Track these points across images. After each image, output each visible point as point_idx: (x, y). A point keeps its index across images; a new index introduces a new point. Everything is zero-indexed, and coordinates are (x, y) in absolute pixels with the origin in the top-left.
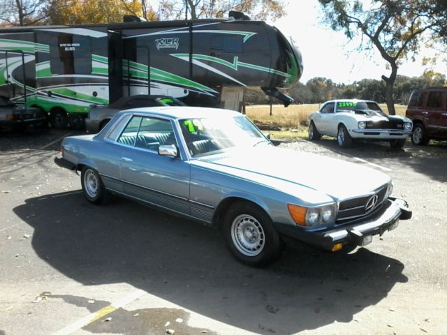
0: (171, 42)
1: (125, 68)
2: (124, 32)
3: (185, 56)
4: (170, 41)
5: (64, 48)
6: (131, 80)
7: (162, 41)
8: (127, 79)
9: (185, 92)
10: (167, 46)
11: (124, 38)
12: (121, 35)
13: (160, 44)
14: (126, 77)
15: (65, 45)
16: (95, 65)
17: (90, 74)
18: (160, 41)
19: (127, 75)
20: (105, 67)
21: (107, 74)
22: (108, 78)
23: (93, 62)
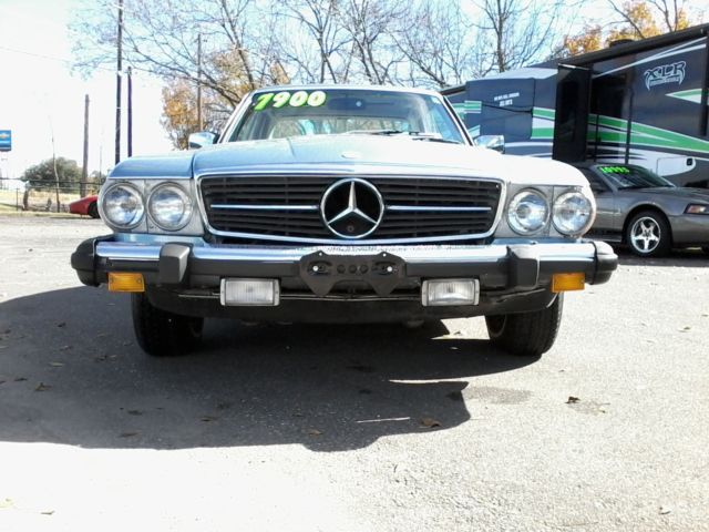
0: (672, 72)
1: (592, 129)
2: (597, 67)
3: (695, 93)
4: (669, 69)
5: (498, 102)
6: (599, 147)
7: (656, 73)
8: (593, 147)
9: (689, 162)
10: (665, 80)
11: (594, 76)
12: (591, 72)
13: (651, 78)
14: (591, 144)
15: (500, 98)
16: (537, 124)
17: (529, 140)
18: (652, 73)
19: (593, 141)
20: (551, 125)
21: (552, 138)
22: (551, 144)
23: (534, 119)
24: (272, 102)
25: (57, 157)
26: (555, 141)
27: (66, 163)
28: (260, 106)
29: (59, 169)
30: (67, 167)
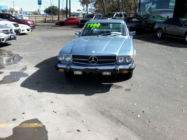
16: (171, 4)
17: (168, 8)
20: (174, 5)
21: (174, 8)
22: (173, 10)
23: (170, 3)
24: (90, 26)
25: (52, 5)
26: (174, 9)
27: (55, 7)
28: (88, 27)
29: (53, 9)
30: (55, 8)
